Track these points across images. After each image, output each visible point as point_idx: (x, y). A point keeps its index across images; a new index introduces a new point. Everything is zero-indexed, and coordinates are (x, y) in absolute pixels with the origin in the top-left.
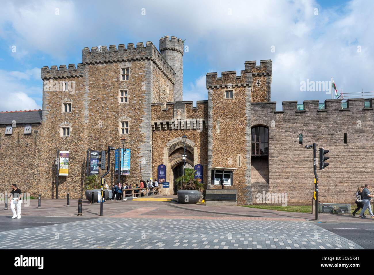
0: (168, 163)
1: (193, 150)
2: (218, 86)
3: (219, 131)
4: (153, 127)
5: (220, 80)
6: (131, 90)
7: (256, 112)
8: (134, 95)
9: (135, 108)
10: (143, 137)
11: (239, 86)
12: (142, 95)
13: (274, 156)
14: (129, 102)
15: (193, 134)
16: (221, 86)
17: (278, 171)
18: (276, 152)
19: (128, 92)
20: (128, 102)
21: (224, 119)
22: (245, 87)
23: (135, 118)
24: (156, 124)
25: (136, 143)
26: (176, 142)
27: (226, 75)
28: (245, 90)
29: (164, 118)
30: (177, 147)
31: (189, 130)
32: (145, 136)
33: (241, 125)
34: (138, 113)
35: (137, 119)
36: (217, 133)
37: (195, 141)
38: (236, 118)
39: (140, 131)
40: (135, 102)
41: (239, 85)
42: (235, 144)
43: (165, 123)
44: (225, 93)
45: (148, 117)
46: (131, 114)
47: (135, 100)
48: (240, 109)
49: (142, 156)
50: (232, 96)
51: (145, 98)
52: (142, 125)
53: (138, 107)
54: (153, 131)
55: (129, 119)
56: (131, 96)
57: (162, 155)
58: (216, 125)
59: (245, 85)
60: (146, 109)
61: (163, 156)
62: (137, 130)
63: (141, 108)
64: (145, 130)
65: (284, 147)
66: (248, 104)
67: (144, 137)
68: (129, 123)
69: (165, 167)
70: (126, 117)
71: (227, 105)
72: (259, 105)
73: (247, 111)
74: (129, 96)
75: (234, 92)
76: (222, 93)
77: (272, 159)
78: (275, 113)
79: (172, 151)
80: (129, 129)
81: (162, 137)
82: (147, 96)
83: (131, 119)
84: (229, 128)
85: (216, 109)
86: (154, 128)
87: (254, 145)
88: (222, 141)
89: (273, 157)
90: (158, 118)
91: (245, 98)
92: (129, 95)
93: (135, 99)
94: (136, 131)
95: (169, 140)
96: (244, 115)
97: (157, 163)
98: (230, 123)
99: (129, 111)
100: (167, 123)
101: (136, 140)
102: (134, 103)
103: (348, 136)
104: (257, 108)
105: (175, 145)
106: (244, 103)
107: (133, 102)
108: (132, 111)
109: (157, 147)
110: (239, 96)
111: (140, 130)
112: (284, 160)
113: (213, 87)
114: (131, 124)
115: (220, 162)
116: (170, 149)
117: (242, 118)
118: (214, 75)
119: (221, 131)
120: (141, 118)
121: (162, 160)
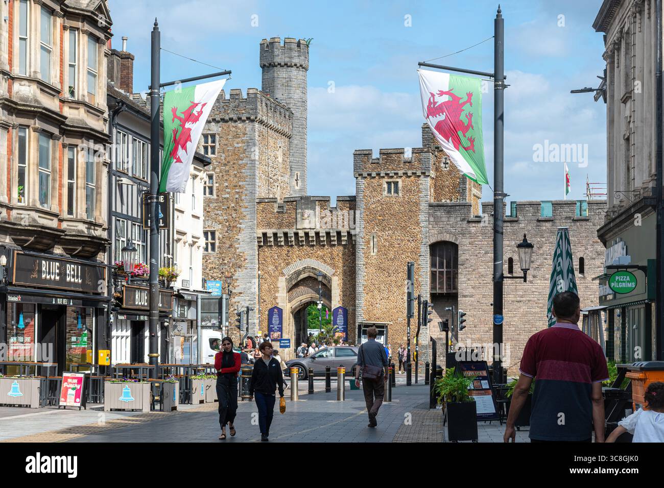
0: (287, 304)
1: (330, 281)
2: (374, 174)
3: (376, 250)
4: (259, 240)
5: (376, 163)
6: (221, 174)
7: (437, 221)
8: (226, 184)
9: (228, 208)
10: (242, 259)
11: (409, 175)
12: (241, 183)
13: (467, 294)
14: (218, 196)
15: (331, 253)
16: (378, 174)
17: (473, 319)
18: (470, 287)
19: (214, 177)
20: (215, 197)
21: (383, 230)
22: (419, 176)
23: (227, 224)
24: (265, 235)
25: (230, 269)
26: (301, 268)
27: (386, 154)
28: (419, 182)
29: (280, 226)
30: (302, 276)
31: (324, 247)
32: (246, 258)
33: (412, 241)
34: (234, 215)
35: (232, 227)
36: (372, 254)
37: (334, 266)
38: (404, 228)
39: (236, 249)
40: (227, 196)
41: (410, 173)
42: (402, 273)
43: (280, 234)
44: (386, 186)
45: (251, 223)
46: (221, 218)
47: (228, 193)
48: (410, 213)
49: (240, 293)
50: (396, 191)
51: (246, 190)
52: (240, 237)
53: (233, 205)
54: (260, 247)
55: (217, 227)
56: (220, 185)
57: (276, 289)
58: (369, 241)
59: (419, 173)
60: (247, 210)
61: (278, 291)
62: (231, 246)
63: (238, 208)
64: (246, 245)
65: (483, 279)
66: (424, 206)
67: (245, 260)
68: (217, 235)
69: (280, 311)
70: (212, 223)
71: (389, 206)
72: (442, 208)
73: (422, 217)
74: (217, 185)
75: (400, 185)
76: (380, 185)
77: (464, 299)
78: (469, 222)
79: (294, 283)
80: (217, 244)
81: (276, 257)
82: (250, 186)
83: (220, 226)
84: (391, 245)
85: (370, 213)
86: (261, 241)
87: (436, 275)
88: (380, 269)
89: (465, 296)
90: (269, 225)
91: (420, 195)
92: (216, 183)
93: (227, 190)
94: (229, 248)
95: (288, 264)
96: (418, 223)
97: (266, 305)
98: (394, 237)
99: (217, 212)
100: (286, 234)
101: (231, 265)
102: (225, 198)
103: (586, 262)
104: (438, 213)
105: (298, 273)
106: (417, 204)
107: (223, 196)
108: (221, 212)
109: (266, 276)
110: (410, 191)
111: (237, 246)
112: (482, 301)
113: (365, 174)
114: (221, 236)
115: (377, 304)
116: (289, 280)
117: (414, 229)
118: (367, 154)
119: (378, 252)
120: (238, 226)
121: (275, 298)
